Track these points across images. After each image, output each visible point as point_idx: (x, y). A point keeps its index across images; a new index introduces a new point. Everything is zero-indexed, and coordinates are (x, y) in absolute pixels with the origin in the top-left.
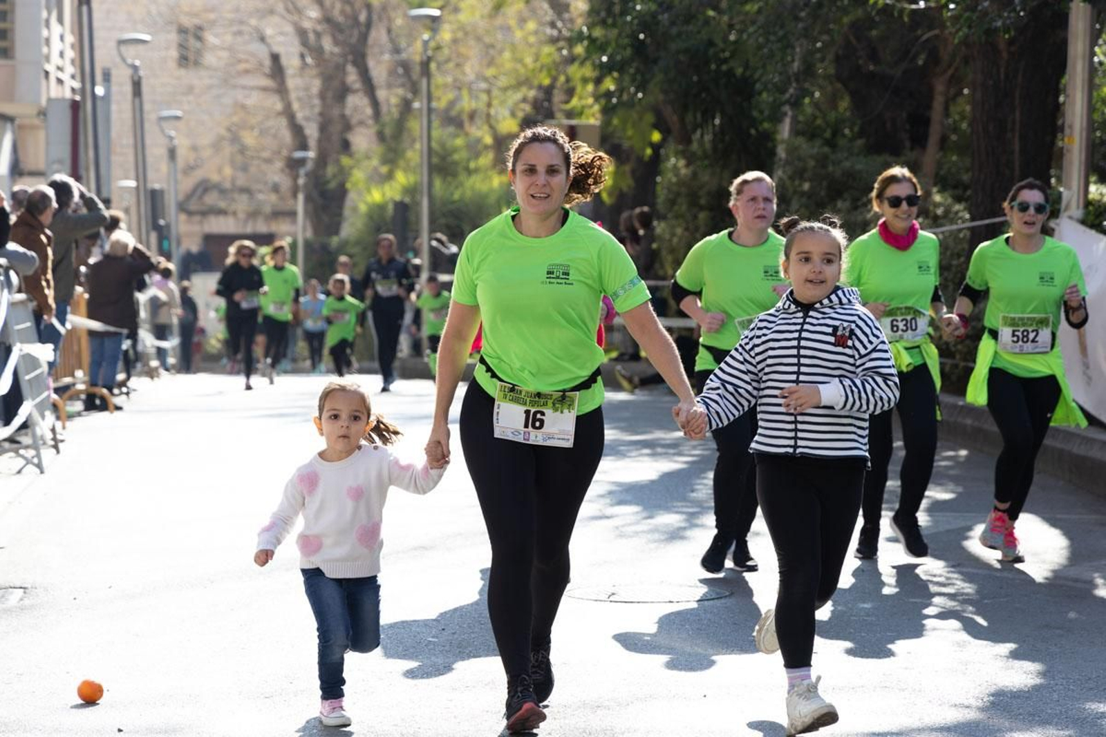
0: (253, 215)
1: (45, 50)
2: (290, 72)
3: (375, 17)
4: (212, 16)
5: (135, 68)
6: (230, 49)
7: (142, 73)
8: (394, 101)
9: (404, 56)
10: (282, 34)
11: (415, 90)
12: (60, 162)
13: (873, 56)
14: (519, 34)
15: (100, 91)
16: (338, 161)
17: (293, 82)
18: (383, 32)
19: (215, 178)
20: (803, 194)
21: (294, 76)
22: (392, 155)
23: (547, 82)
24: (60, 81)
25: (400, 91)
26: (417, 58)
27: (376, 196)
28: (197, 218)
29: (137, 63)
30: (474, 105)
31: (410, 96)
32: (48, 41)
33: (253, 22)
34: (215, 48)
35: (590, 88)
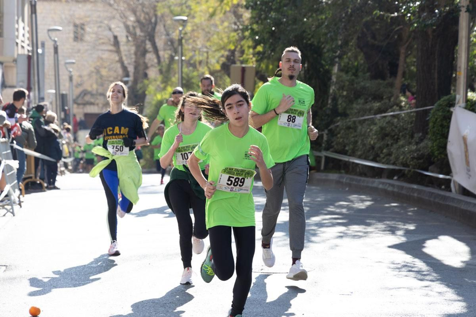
1: (16, 33)
2: (122, 44)
3: (158, 20)
4: (88, 19)
5: (55, 41)
6: (96, 33)
7: (58, 44)
8: (166, 56)
9: (171, 37)
10: (119, 27)
11: (176, 51)
12: (23, 81)
13: (374, 37)
14: (220, 28)
15: (40, 51)
16: (142, 82)
17: (123, 48)
18: (162, 27)
19: (89, 89)
20: (343, 96)
21: (123, 45)
22: (166, 81)
23: (233, 48)
24: (23, 47)
25: (169, 52)
26: (177, 38)
27: (159, 97)
28: (81, 106)
29: (56, 39)
30: (201, 58)
31: (173, 54)
32: (17, 30)
33: (106, 22)
34: (89, 33)
35: (251, 50)
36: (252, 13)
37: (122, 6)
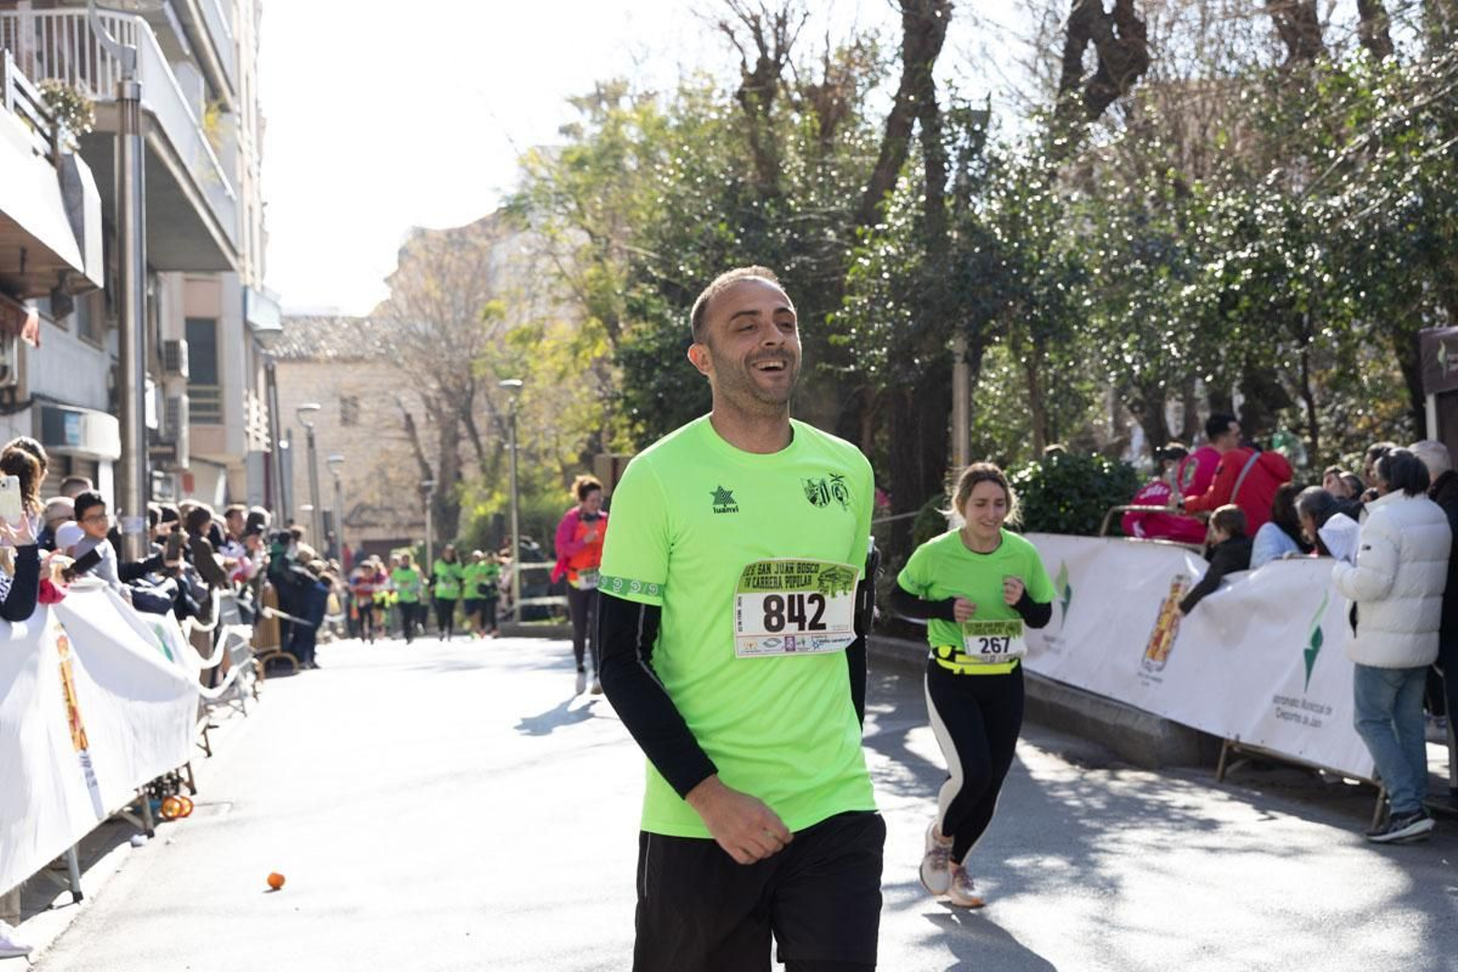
0: (397, 525)
1: (246, 417)
2: (418, 427)
3: (477, 386)
4: (363, 390)
5: (309, 428)
6: (377, 412)
7: (314, 431)
8: (492, 444)
9: (498, 413)
10: (414, 400)
11: (506, 438)
12: (257, 495)
14: (576, 395)
15: (284, 444)
16: (453, 487)
17: (421, 433)
18: (483, 397)
19: (369, 501)
21: (422, 429)
22: (492, 482)
23: (596, 428)
24: (257, 439)
25: (496, 437)
26: (507, 414)
27: (481, 510)
28: (357, 530)
29: (311, 424)
30: (547, 445)
31: (502, 440)
32: (248, 411)
33: (392, 393)
34: (366, 412)
35: (626, 431)
36: (625, 371)
37: (418, 367)
